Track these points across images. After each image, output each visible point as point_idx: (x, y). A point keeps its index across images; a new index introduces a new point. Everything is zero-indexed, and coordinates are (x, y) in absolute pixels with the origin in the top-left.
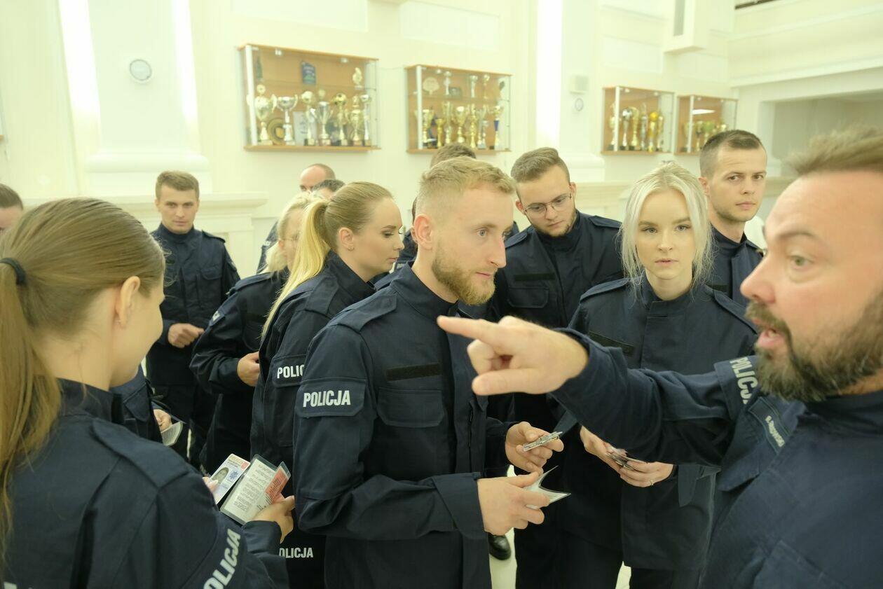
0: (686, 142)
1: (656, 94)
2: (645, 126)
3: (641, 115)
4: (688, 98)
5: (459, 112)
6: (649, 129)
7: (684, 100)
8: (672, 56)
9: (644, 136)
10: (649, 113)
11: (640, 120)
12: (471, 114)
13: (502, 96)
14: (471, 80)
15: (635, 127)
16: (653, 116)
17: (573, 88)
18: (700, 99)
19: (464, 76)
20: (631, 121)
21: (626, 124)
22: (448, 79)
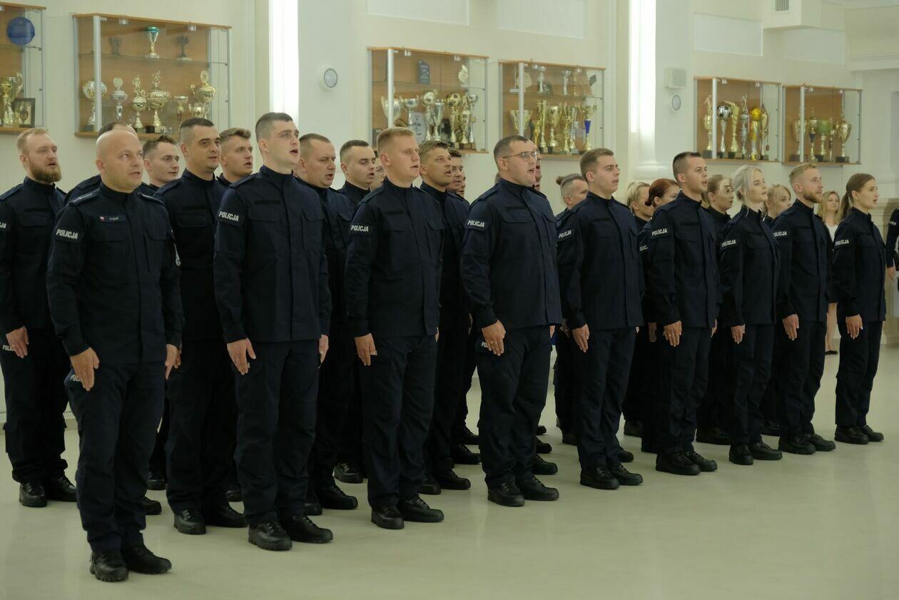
0: (797, 148)
1: (758, 85)
2: (746, 126)
3: (741, 113)
4: (797, 89)
5: (552, 112)
6: (752, 131)
7: (792, 92)
8: (775, 34)
9: (745, 139)
10: (751, 109)
11: (740, 119)
12: (564, 114)
13: (594, 93)
14: (563, 75)
15: (734, 128)
16: (756, 112)
17: (669, 83)
18: (812, 90)
19: (555, 70)
20: (729, 121)
21: (724, 124)
22: (542, 74)
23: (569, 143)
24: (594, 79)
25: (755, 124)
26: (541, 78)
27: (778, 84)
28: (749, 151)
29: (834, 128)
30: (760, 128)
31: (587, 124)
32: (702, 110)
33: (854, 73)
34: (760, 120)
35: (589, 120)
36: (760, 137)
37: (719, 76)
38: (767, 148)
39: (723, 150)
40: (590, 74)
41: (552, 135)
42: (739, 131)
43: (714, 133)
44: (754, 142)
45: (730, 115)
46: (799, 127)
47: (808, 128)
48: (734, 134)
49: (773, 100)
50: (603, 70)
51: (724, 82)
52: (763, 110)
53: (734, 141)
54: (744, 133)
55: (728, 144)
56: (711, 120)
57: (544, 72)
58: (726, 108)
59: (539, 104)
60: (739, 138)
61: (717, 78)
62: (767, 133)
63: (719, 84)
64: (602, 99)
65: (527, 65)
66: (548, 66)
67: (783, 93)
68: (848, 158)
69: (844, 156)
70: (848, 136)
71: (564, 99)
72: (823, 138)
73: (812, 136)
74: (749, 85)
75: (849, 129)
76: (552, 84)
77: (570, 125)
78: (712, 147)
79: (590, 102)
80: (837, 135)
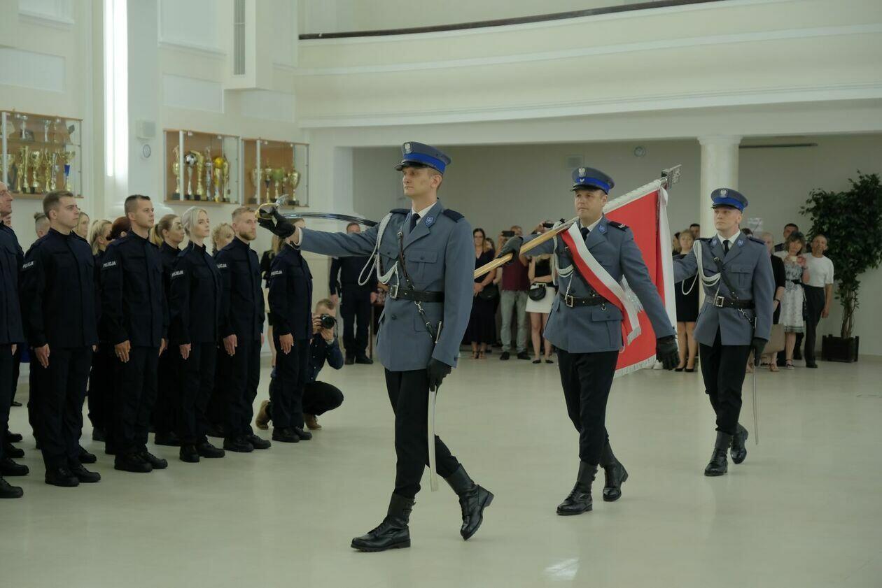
0: (255, 193)
1: (220, 138)
2: (210, 173)
3: (206, 161)
4: (253, 142)
5: (34, 157)
6: (215, 177)
7: (250, 144)
8: (234, 93)
9: (209, 184)
10: (214, 158)
11: (205, 167)
12: (45, 158)
13: (72, 141)
14: (44, 124)
15: (200, 174)
16: (218, 161)
17: (140, 134)
18: (266, 143)
19: (36, 119)
20: (195, 167)
21: (190, 171)
22: (24, 123)
23: (50, 184)
24: (72, 128)
25: (218, 172)
26: (24, 126)
27: (237, 138)
28: (213, 194)
29: (287, 176)
30: (222, 174)
31: (67, 168)
32: (171, 158)
33: (303, 129)
34: (222, 168)
35: (68, 164)
36: (222, 182)
37: (185, 129)
38: (229, 192)
39: (190, 193)
40: (69, 124)
41: (35, 177)
42: (204, 176)
43: (181, 178)
44: (217, 187)
45: (195, 162)
46: (256, 174)
47: (264, 175)
48: (200, 180)
49: (233, 150)
50: (80, 120)
51: (190, 134)
52: (225, 159)
53: (200, 185)
54: (209, 178)
55: (194, 188)
56: (179, 167)
57: (25, 121)
58: (192, 157)
59: (22, 150)
60: (204, 183)
61: (184, 131)
62: (228, 179)
63: (186, 135)
64: (80, 146)
65: (9, 114)
66: (30, 116)
67: (241, 145)
68: (298, 201)
69: (294, 199)
70: (298, 183)
71: (46, 145)
72: (277, 184)
73: (267, 182)
74: (212, 138)
75: (299, 178)
76: (34, 131)
77: (51, 169)
78: (180, 190)
79: (69, 149)
80: (288, 182)
